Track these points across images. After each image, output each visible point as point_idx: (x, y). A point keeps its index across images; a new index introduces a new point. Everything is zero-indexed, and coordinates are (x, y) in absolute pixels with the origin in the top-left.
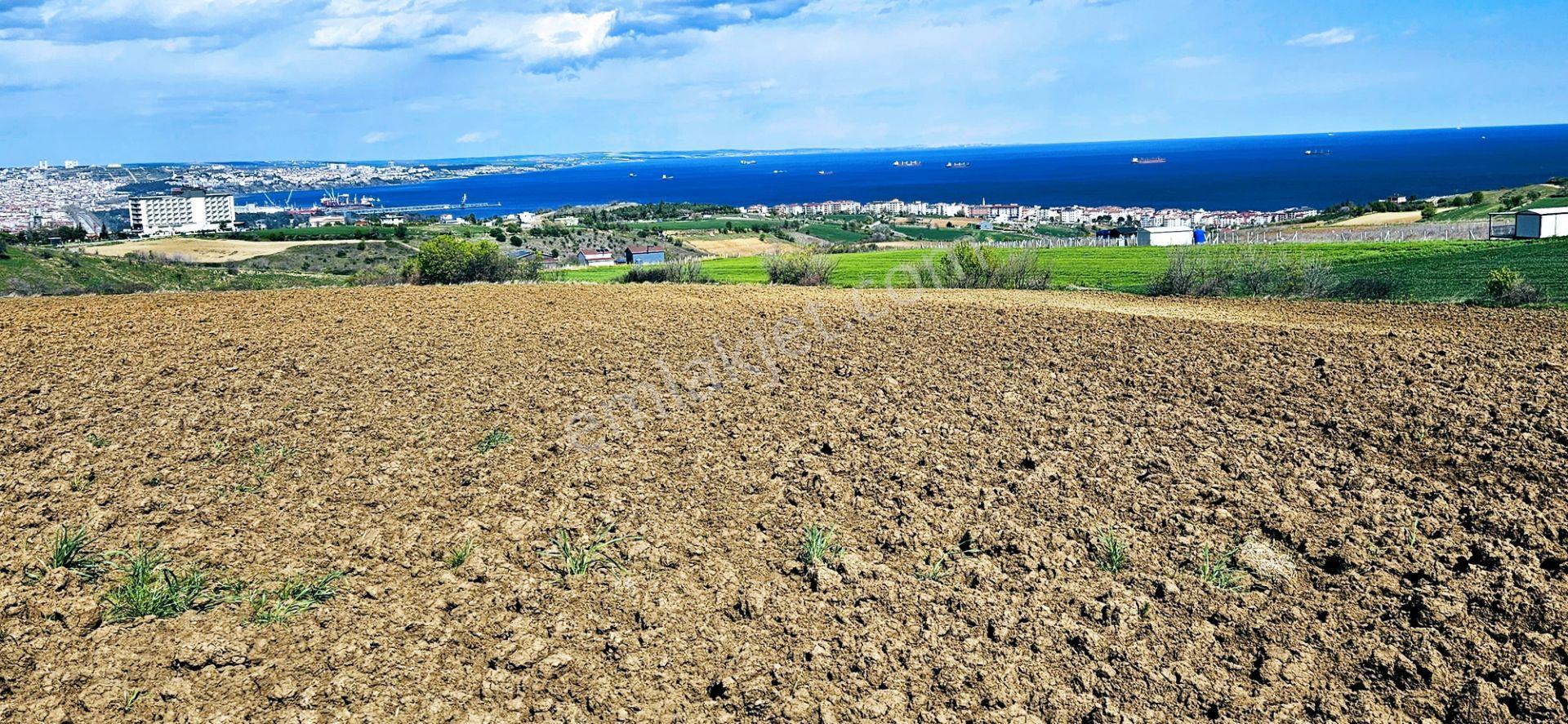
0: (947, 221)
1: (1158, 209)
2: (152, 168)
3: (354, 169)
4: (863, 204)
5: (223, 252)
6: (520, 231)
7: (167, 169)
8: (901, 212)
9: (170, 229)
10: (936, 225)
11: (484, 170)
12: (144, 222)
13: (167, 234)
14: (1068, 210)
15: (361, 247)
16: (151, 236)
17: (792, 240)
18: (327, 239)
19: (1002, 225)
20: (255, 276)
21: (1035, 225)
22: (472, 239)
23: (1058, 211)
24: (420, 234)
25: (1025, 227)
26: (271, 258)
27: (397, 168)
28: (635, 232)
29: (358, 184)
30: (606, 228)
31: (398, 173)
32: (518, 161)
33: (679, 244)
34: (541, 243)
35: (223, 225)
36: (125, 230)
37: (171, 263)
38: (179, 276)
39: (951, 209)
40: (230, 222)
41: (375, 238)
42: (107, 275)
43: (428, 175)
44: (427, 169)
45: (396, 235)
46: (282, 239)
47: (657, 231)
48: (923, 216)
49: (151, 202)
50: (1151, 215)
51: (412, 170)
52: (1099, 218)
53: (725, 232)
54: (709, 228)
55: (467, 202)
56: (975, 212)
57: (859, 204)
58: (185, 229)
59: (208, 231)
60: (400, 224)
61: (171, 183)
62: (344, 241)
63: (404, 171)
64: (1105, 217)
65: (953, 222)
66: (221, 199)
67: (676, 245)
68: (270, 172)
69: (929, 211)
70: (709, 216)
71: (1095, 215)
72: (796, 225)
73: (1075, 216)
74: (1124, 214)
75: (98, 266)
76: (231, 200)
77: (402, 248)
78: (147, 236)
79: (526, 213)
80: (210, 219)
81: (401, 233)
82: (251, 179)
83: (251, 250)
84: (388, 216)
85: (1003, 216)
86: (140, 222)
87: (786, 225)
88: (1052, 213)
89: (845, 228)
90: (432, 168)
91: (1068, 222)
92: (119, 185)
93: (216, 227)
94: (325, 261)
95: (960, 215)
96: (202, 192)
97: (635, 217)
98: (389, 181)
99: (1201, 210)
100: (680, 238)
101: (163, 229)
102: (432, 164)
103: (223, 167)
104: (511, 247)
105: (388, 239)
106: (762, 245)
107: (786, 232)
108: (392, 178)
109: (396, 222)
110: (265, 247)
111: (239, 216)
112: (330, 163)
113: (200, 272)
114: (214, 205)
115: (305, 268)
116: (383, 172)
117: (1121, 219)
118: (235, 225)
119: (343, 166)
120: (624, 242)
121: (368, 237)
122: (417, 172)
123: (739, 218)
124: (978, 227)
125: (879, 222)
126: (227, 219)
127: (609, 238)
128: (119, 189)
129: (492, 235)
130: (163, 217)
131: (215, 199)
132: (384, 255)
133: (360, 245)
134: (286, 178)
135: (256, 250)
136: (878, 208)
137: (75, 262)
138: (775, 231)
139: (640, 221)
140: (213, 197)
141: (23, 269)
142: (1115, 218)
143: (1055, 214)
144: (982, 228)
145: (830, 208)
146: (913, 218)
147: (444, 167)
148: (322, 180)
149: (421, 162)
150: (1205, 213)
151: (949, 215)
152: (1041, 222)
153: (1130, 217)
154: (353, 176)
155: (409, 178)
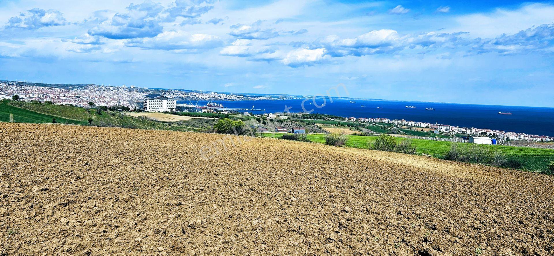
0: (422, 129)
1: (506, 132)
2: (157, 90)
3: (219, 94)
4: (391, 120)
5: (170, 118)
6: (266, 119)
7: (161, 90)
8: (405, 124)
9: (155, 109)
10: (417, 130)
11: (261, 98)
12: (148, 107)
14: (470, 129)
17: (361, 131)
18: (203, 117)
19: (443, 132)
20: (177, 127)
21: (456, 133)
22: (250, 121)
23: (466, 129)
24: (233, 118)
25: (452, 134)
26: (184, 122)
27: (233, 95)
28: (306, 123)
29: (220, 100)
31: (233, 97)
32: (273, 96)
33: (320, 128)
34: (273, 124)
35: (172, 109)
36: (142, 109)
37: (151, 120)
38: (153, 125)
39: (424, 125)
40: (174, 109)
41: (218, 118)
42: (131, 122)
43: (243, 98)
44: (243, 96)
45: (225, 117)
46: (189, 116)
47: (313, 123)
48: (413, 126)
49: (150, 100)
50: (503, 134)
51: (238, 96)
52: (482, 133)
53: (337, 126)
54: (331, 124)
55: (254, 109)
56: (433, 126)
57: (389, 120)
58: (160, 110)
59: (167, 111)
60: (227, 114)
61: (162, 95)
62: (208, 118)
64: (484, 133)
65: (424, 130)
66: (172, 101)
67: (319, 129)
68: (193, 94)
69: (416, 125)
70: (333, 120)
71: (480, 132)
72: (363, 125)
73: (472, 131)
74: (493, 132)
75: (129, 119)
76: (175, 101)
78: (148, 111)
79: (271, 114)
80: (168, 107)
81: (227, 117)
82: (187, 95)
84: (224, 111)
85: (444, 129)
87: (360, 125)
88: (463, 129)
89: (382, 128)
90: (244, 96)
91: (469, 133)
92: (146, 94)
93: (169, 110)
95: (427, 127)
96: (167, 98)
97: (307, 118)
98: (230, 100)
99: (524, 134)
100: (321, 126)
101: (153, 110)
102: (245, 95)
103: (178, 91)
104: (262, 124)
105: (223, 118)
106: (351, 131)
107: (360, 128)
108: (231, 99)
109: (226, 113)
110: (183, 118)
111: (177, 107)
112: (212, 92)
113: (160, 124)
114: (170, 103)
115: (193, 125)
116: (228, 96)
117: (491, 134)
119: (216, 93)
120: (301, 126)
121: (216, 117)
122: (239, 97)
123: (344, 121)
124: (433, 132)
125: (396, 127)
127: (296, 124)
128: (146, 96)
129: (257, 120)
130: (154, 105)
131: (170, 101)
133: (213, 119)
134: (197, 96)
135: (180, 119)
136: (396, 122)
137: (122, 118)
138: (356, 127)
139: (309, 119)
141: (105, 118)
142: (488, 133)
143: (464, 130)
144: (435, 133)
145: (378, 120)
146: (409, 127)
147: (248, 96)
148: (209, 97)
149: (241, 94)
150: (525, 135)
151: (423, 127)
152: (458, 133)
153: (494, 134)
154: (219, 97)
155: (236, 99)
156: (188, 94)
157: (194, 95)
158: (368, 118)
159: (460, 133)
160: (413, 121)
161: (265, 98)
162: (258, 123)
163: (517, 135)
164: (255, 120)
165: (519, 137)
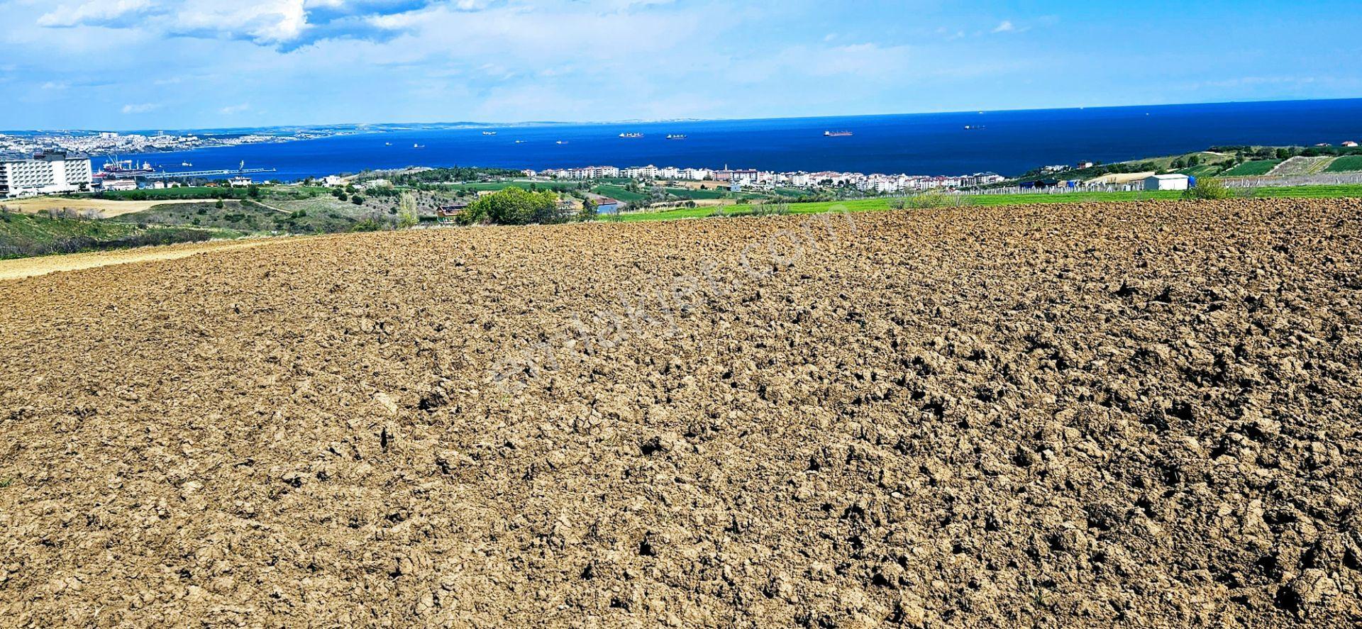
0: (700, 184)
1: (870, 174)
3: (126, 137)
4: (620, 169)
5: (92, 210)
8: (658, 176)
9: (34, 190)
10: (692, 187)
11: (249, 139)
12: (10, 183)
13: (32, 194)
14: (799, 174)
15: (219, 206)
16: (18, 197)
18: (186, 198)
19: (746, 187)
21: (773, 187)
23: (789, 176)
24: (271, 193)
25: (764, 189)
27: (168, 137)
28: (453, 192)
29: (133, 151)
30: (427, 189)
31: (168, 141)
32: (277, 131)
35: (82, 186)
39: (699, 174)
40: (87, 183)
41: (230, 198)
43: (197, 143)
44: (195, 138)
45: (249, 195)
46: (144, 199)
47: (473, 191)
48: (677, 179)
49: (16, 165)
50: (865, 179)
51: (182, 139)
52: (823, 181)
56: (719, 176)
57: (617, 170)
58: (47, 189)
59: (71, 191)
60: (250, 185)
62: (202, 201)
63: (174, 140)
64: (827, 180)
65: (706, 185)
66: (79, 162)
69: (680, 175)
71: (819, 179)
72: (587, 186)
73: (804, 180)
74: (844, 177)
76: (88, 163)
77: (257, 206)
78: (15, 196)
79: (331, 177)
80: (70, 181)
81: (254, 192)
83: (118, 208)
84: (237, 178)
85: (746, 180)
86: (7, 184)
87: (580, 187)
88: (782, 177)
89: (628, 189)
90: (201, 137)
91: (798, 184)
93: (76, 188)
94: (188, 218)
95: (708, 179)
96: (63, 155)
97: (436, 179)
98: (162, 149)
99: (903, 175)
101: (28, 190)
102: (199, 133)
104: (354, 205)
105: (243, 198)
108: (164, 146)
109: (245, 183)
112: (102, 132)
114: (73, 168)
116: (154, 141)
117: (841, 182)
118: (92, 186)
119: (114, 135)
120: (447, 201)
121: (224, 196)
122: (187, 141)
123: (529, 180)
124: (729, 189)
126: (85, 181)
127: (432, 197)
129: (335, 195)
130: (28, 179)
131: (74, 162)
132: (242, 212)
133: (217, 203)
135: (123, 208)
136: (636, 172)
138: (571, 191)
139: (445, 183)
140: (72, 160)
142: (835, 182)
143: (786, 178)
144: (732, 190)
145: (592, 172)
146: (671, 182)
147: (211, 137)
148: (98, 147)
149: (189, 132)
150: (907, 178)
151: (697, 178)
152: (777, 185)
153: (848, 181)
154: (127, 144)
155: (180, 146)
156: (36, 143)
157: (53, 144)
158: (565, 169)
159: (780, 185)
160: (674, 168)
161: (258, 139)
162: (340, 202)
163: (892, 180)
164: (329, 196)
165: (896, 184)
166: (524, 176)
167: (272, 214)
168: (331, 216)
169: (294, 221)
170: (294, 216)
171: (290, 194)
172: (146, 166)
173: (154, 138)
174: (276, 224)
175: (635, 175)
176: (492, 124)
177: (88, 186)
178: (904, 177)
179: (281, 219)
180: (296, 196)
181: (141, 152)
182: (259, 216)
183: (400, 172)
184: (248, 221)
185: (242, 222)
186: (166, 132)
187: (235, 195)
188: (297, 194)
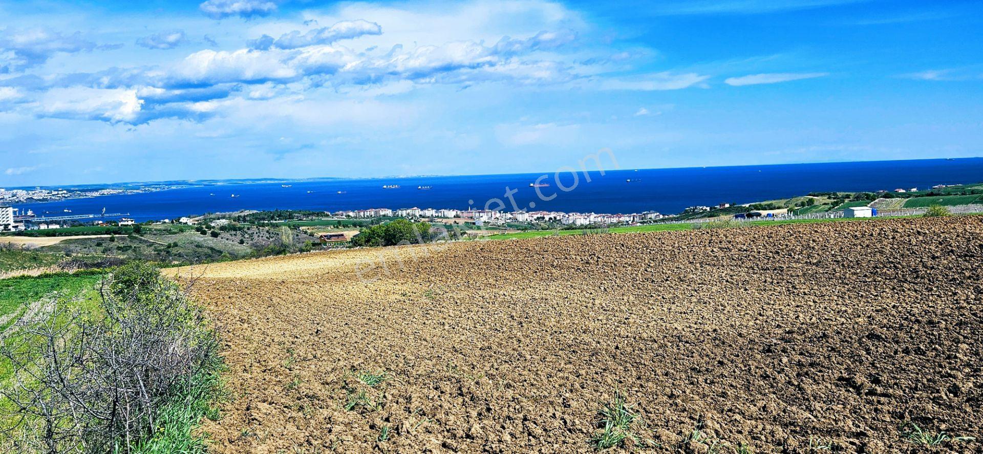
0: (452, 220)
3: (12, 192)
4: (393, 211)
8: (421, 215)
10: (447, 222)
11: (106, 192)
15: (112, 240)
18: (86, 235)
27: (44, 191)
30: (263, 225)
31: (44, 194)
32: (125, 186)
35: (6, 227)
39: (451, 213)
40: (10, 225)
41: (120, 234)
43: (66, 196)
44: (65, 192)
45: (135, 231)
46: (54, 236)
47: (297, 227)
48: (436, 217)
50: (568, 216)
51: (54, 193)
52: (538, 218)
53: (337, 227)
56: (465, 215)
57: (391, 211)
60: (134, 224)
62: (99, 236)
63: (48, 193)
64: (541, 217)
65: (457, 220)
67: (310, 235)
69: (439, 214)
70: (318, 218)
71: (535, 217)
74: (552, 215)
76: (10, 210)
77: (141, 240)
81: (137, 230)
90: (69, 191)
91: (521, 220)
94: (89, 249)
95: (457, 216)
97: (264, 219)
98: (40, 200)
99: (593, 213)
100: (312, 231)
102: (67, 188)
105: (129, 234)
108: (41, 198)
109: (130, 223)
110: (42, 241)
116: (33, 194)
117: (550, 219)
118: (13, 227)
121: (116, 233)
122: (58, 194)
124: (474, 224)
131: (1, 209)
132: (129, 244)
133: (111, 238)
142: (547, 218)
145: (373, 213)
146: (432, 219)
147: (76, 191)
149: (59, 187)
150: (596, 215)
151: (450, 216)
153: (555, 218)
154: (13, 197)
155: (53, 198)
158: (352, 211)
159: (509, 221)
160: (432, 209)
161: (113, 192)
163: (586, 217)
164: (193, 232)
165: (588, 220)
166: (327, 216)
167: (152, 245)
168: (196, 246)
169: (169, 250)
170: (169, 246)
171: (164, 230)
172: (30, 213)
173: (34, 192)
174: (156, 252)
175: (404, 215)
176: (286, 180)
177: (10, 227)
178: (593, 215)
179: (159, 248)
180: (169, 232)
181: (23, 202)
182: (143, 246)
183: (236, 214)
184: (134, 251)
185: (130, 251)
186: (41, 188)
187: (124, 232)
188: (170, 230)
